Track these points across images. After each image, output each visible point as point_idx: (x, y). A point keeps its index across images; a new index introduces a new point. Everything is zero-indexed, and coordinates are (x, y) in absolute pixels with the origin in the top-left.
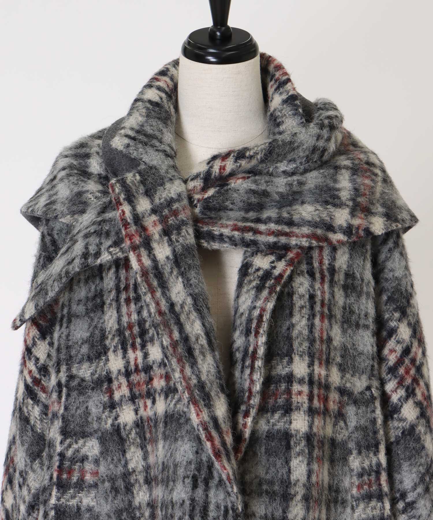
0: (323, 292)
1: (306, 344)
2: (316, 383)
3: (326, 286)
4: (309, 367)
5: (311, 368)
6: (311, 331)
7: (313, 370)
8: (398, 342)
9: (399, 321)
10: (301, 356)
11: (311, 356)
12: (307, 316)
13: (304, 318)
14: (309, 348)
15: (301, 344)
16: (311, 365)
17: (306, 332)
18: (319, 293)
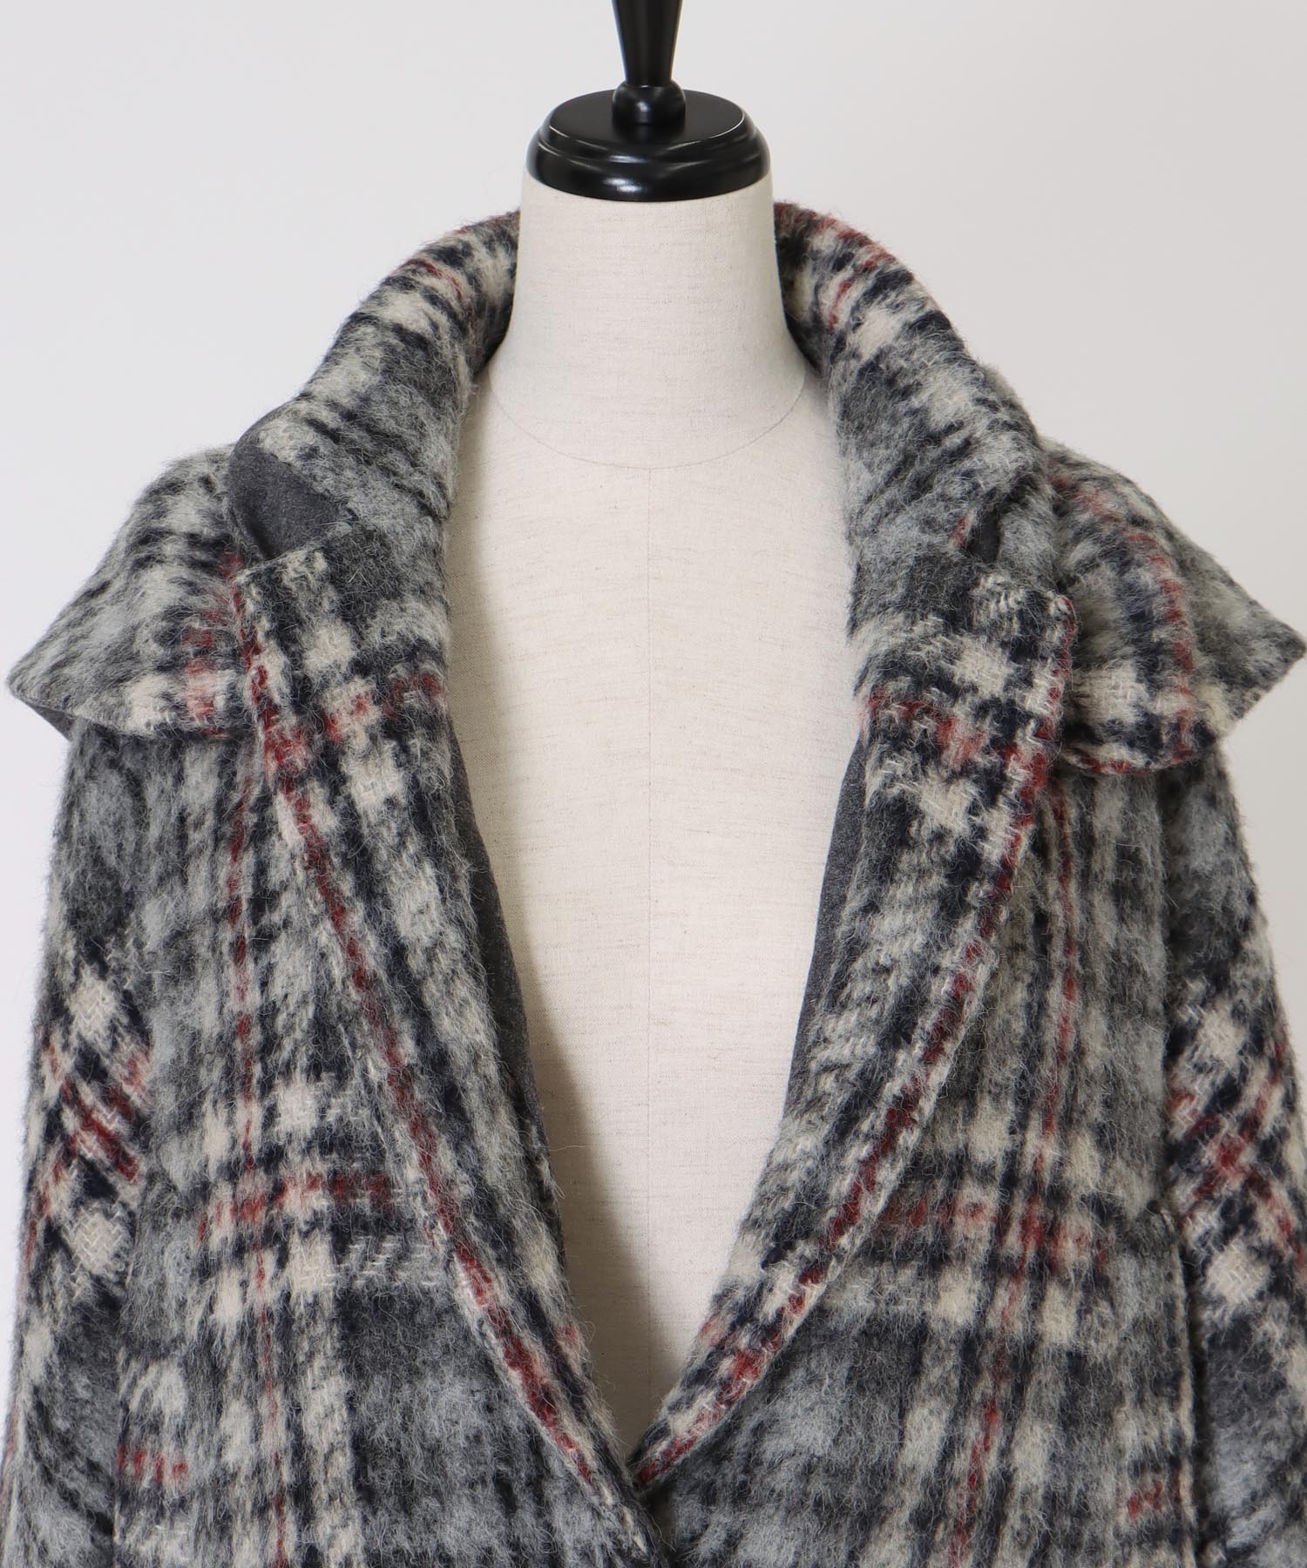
0: (1068, 908)
1: (1015, 1063)
2: (1026, 1183)
3: (1073, 887)
4: (1012, 1132)
5: (1018, 1137)
6: (1035, 1025)
7: (1023, 1143)
8: (1200, 1069)
9: (1203, 1005)
10: (996, 1098)
11: (1025, 1101)
12: (1028, 979)
13: (1020, 984)
14: (1023, 1077)
15: (1002, 1062)
16: (1019, 1126)
17: (1019, 1026)
18: (1057, 908)
